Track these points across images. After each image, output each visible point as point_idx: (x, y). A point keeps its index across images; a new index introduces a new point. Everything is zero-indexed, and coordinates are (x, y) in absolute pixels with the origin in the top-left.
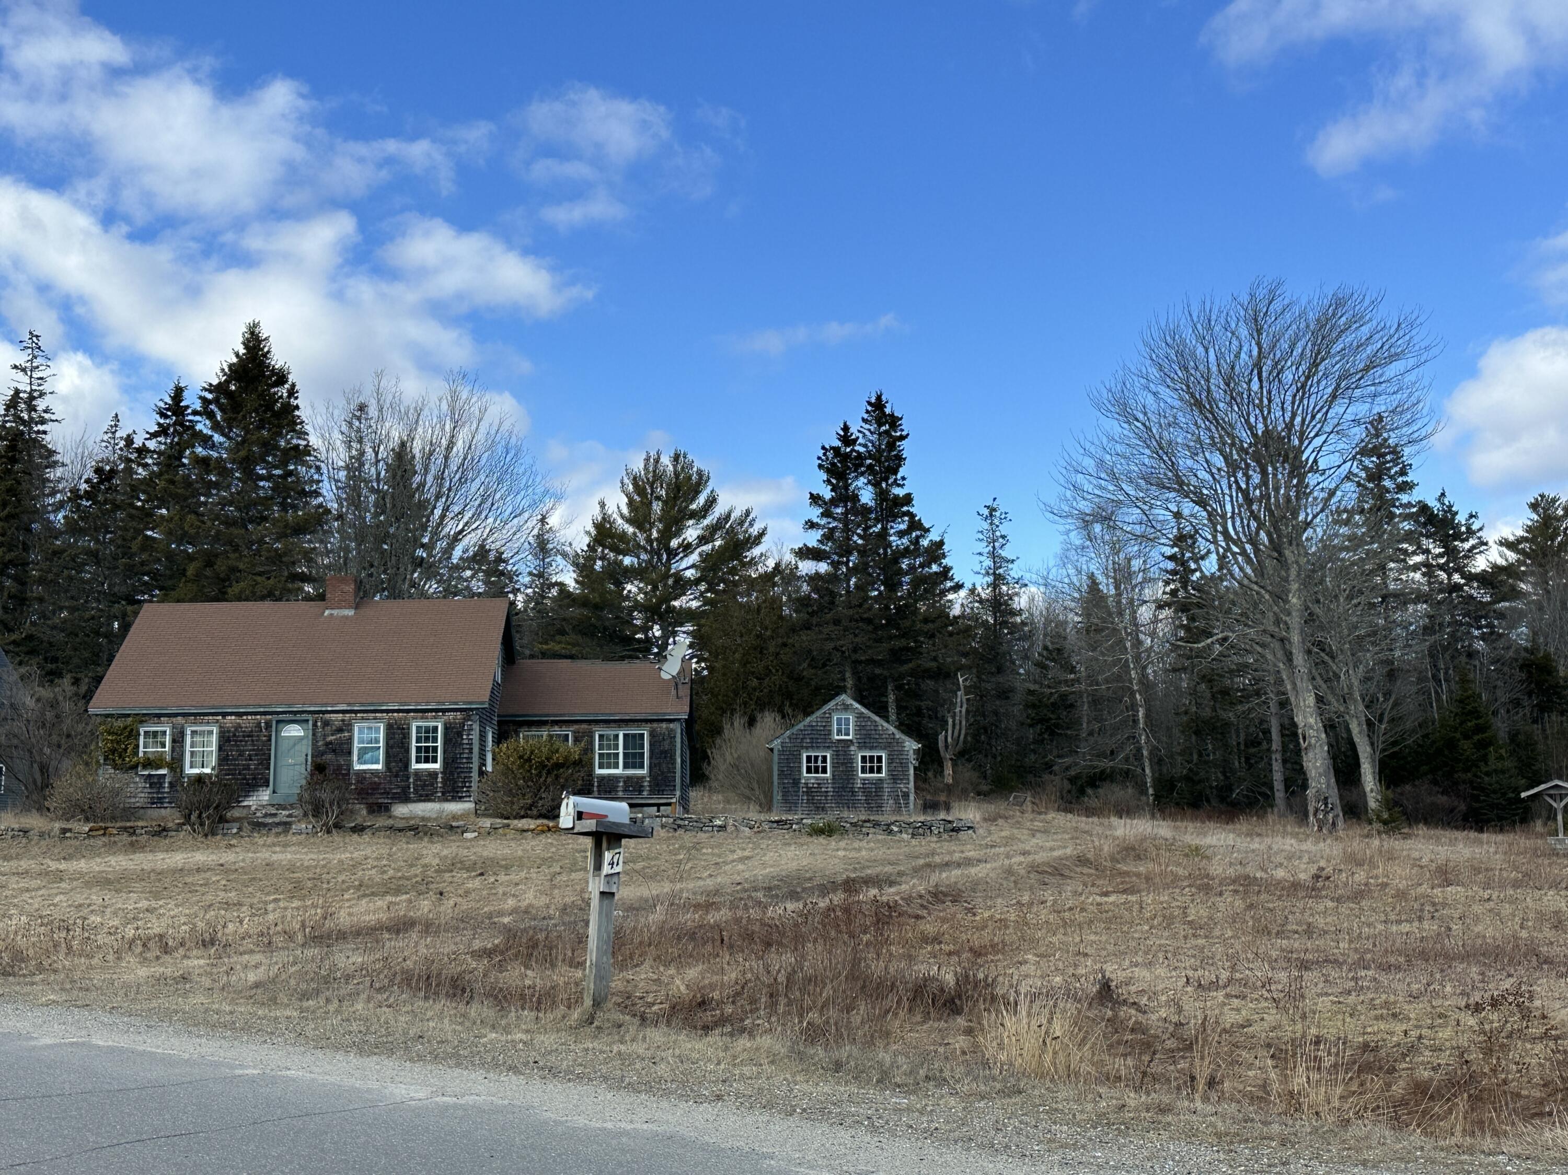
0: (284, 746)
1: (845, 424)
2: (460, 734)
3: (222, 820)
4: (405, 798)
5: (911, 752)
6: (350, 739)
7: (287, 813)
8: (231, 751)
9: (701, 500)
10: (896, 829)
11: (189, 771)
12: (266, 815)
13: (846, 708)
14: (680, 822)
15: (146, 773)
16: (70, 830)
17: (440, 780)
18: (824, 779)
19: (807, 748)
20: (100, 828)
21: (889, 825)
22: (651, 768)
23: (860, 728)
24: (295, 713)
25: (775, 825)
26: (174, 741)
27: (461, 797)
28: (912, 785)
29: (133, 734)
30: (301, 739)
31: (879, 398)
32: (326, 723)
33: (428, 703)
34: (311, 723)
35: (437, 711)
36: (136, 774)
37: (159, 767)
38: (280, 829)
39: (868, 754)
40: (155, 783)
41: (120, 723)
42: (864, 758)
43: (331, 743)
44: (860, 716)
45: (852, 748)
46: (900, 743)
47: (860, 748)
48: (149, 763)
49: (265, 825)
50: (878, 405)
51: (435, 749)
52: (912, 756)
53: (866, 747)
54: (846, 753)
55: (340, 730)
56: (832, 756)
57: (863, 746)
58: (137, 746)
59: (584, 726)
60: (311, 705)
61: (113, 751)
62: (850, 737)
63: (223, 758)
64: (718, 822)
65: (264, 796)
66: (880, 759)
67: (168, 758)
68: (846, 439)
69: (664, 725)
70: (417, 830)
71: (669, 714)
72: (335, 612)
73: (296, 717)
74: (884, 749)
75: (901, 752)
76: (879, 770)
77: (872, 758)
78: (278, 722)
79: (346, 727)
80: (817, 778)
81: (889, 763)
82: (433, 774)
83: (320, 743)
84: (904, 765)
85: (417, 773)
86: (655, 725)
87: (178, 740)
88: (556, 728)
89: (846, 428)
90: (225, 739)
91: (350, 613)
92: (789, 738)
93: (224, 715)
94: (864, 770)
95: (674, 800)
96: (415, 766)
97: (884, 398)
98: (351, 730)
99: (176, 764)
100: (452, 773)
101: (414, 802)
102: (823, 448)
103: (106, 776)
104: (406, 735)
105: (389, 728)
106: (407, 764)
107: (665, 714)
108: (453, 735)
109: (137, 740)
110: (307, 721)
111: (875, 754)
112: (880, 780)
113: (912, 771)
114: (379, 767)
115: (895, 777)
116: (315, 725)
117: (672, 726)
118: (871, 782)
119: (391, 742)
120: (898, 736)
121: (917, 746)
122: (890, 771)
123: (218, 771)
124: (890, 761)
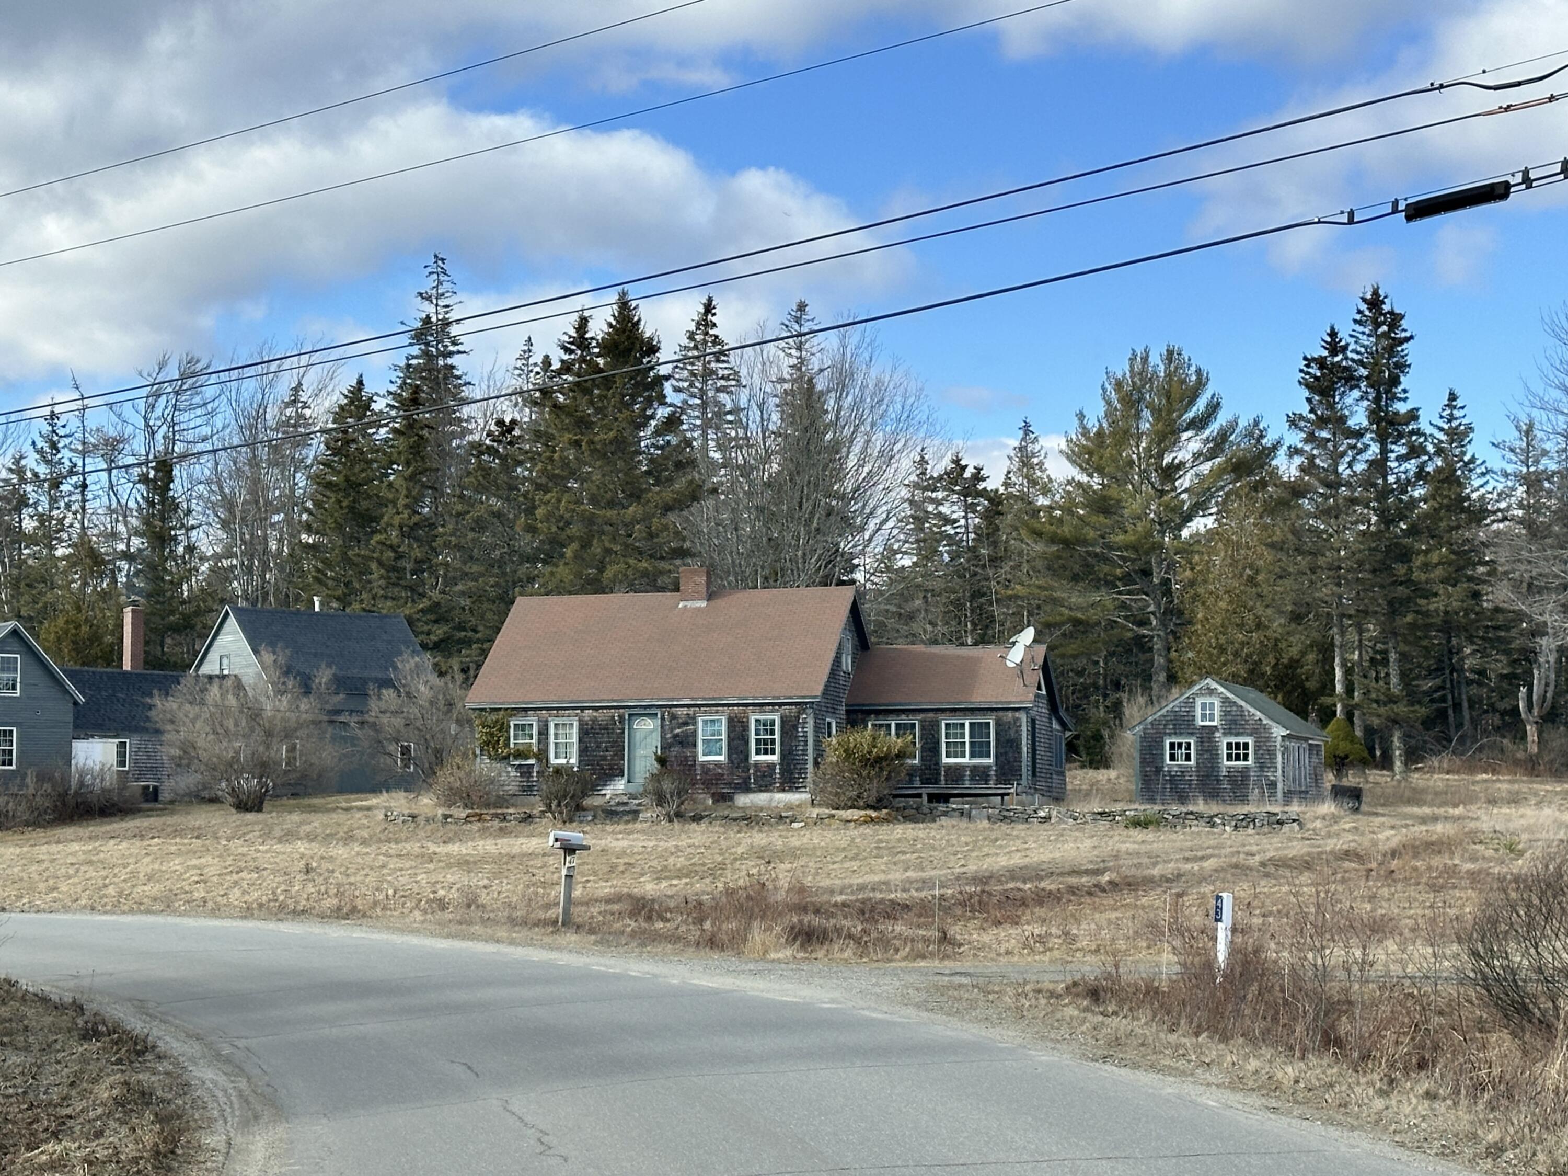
0: (638, 736)
1: (1332, 328)
2: (795, 727)
3: (579, 808)
4: (746, 788)
5: (1279, 738)
6: (694, 733)
7: (637, 802)
8: (590, 743)
9: (1200, 405)
10: (1218, 821)
11: (553, 761)
12: (618, 804)
13: (1211, 692)
14: (1006, 813)
15: (517, 763)
16: (451, 816)
17: (777, 771)
18: (1187, 767)
19: (1170, 734)
20: (476, 814)
21: (1212, 817)
22: (997, 757)
23: (1226, 714)
24: (645, 707)
25: (1098, 817)
26: (540, 733)
27: (797, 788)
28: (1279, 773)
29: (504, 728)
30: (652, 731)
31: (1376, 293)
32: (673, 717)
33: (765, 698)
34: (659, 716)
35: (773, 704)
36: (509, 764)
37: (527, 758)
38: (629, 817)
39: (1233, 740)
40: (525, 771)
41: (494, 717)
42: (1229, 745)
43: (677, 735)
44: (1225, 701)
45: (1217, 735)
46: (1266, 728)
47: (1225, 734)
48: (519, 755)
49: (616, 813)
50: (1375, 302)
51: (773, 742)
52: (1279, 744)
53: (1231, 734)
54: (1211, 739)
55: (686, 724)
56: (1196, 742)
57: (1228, 732)
58: (509, 738)
59: (931, 715)
60: (659, 700)
61: (487, 743)
62: (1214, 723)
63: (583, 751)
64: (1042, 814)
65: (619, 786)
66: (1246, 746)
67: (535, 750)
68: (1334, 347)
69: (1010, 714)
70: (750, 820)
71: (1014, 703)
72: (689, 604)
73: (647, 711)
74: (1250, 735)
75: (1268, 739)
76: (1246, 757)
77: (1238, 745)
78: (630, 715)
79: (692, 720)
80: (1179, 766)
81: (1256, 752)
82: (771, 766)
83: (669, 736)
84: (1271, 753)
85: (757, 765)
86: (1001, 714)
87: (543, 733)
88: (903, 717)
89: (1333, 334)
90: (584, 733)
91: (703, 604)
92: (1151, 723)
93: (583, 709)
94: (1229, 757)
95: (1012, 791)
96: (754, 758)
97: (1381, 292)
98: (695, 724)
99: (542, 755)
100: (789, 764)
101: (754, 792)
102: (1305, 358)
103: (484, 765)
104: (746, 728)
105: (730, 720)
106: (747, 757)
107: (1010, 703)
108: (790, 727)
109: (508, 732)
110: (656, 714)
111: (1242, 740)
112: (1247, 768)
113: (1279, 759)
114: (722, 758)
115: (1262, 765)
116: (663, 719)
117: (1017, 714)
118: (1237, 770)
119: (732, 735)
120: (1265, 722)
121: (1285, 732)
122: (1257, 758)
123: (580, 762)
124: (1257, 748)
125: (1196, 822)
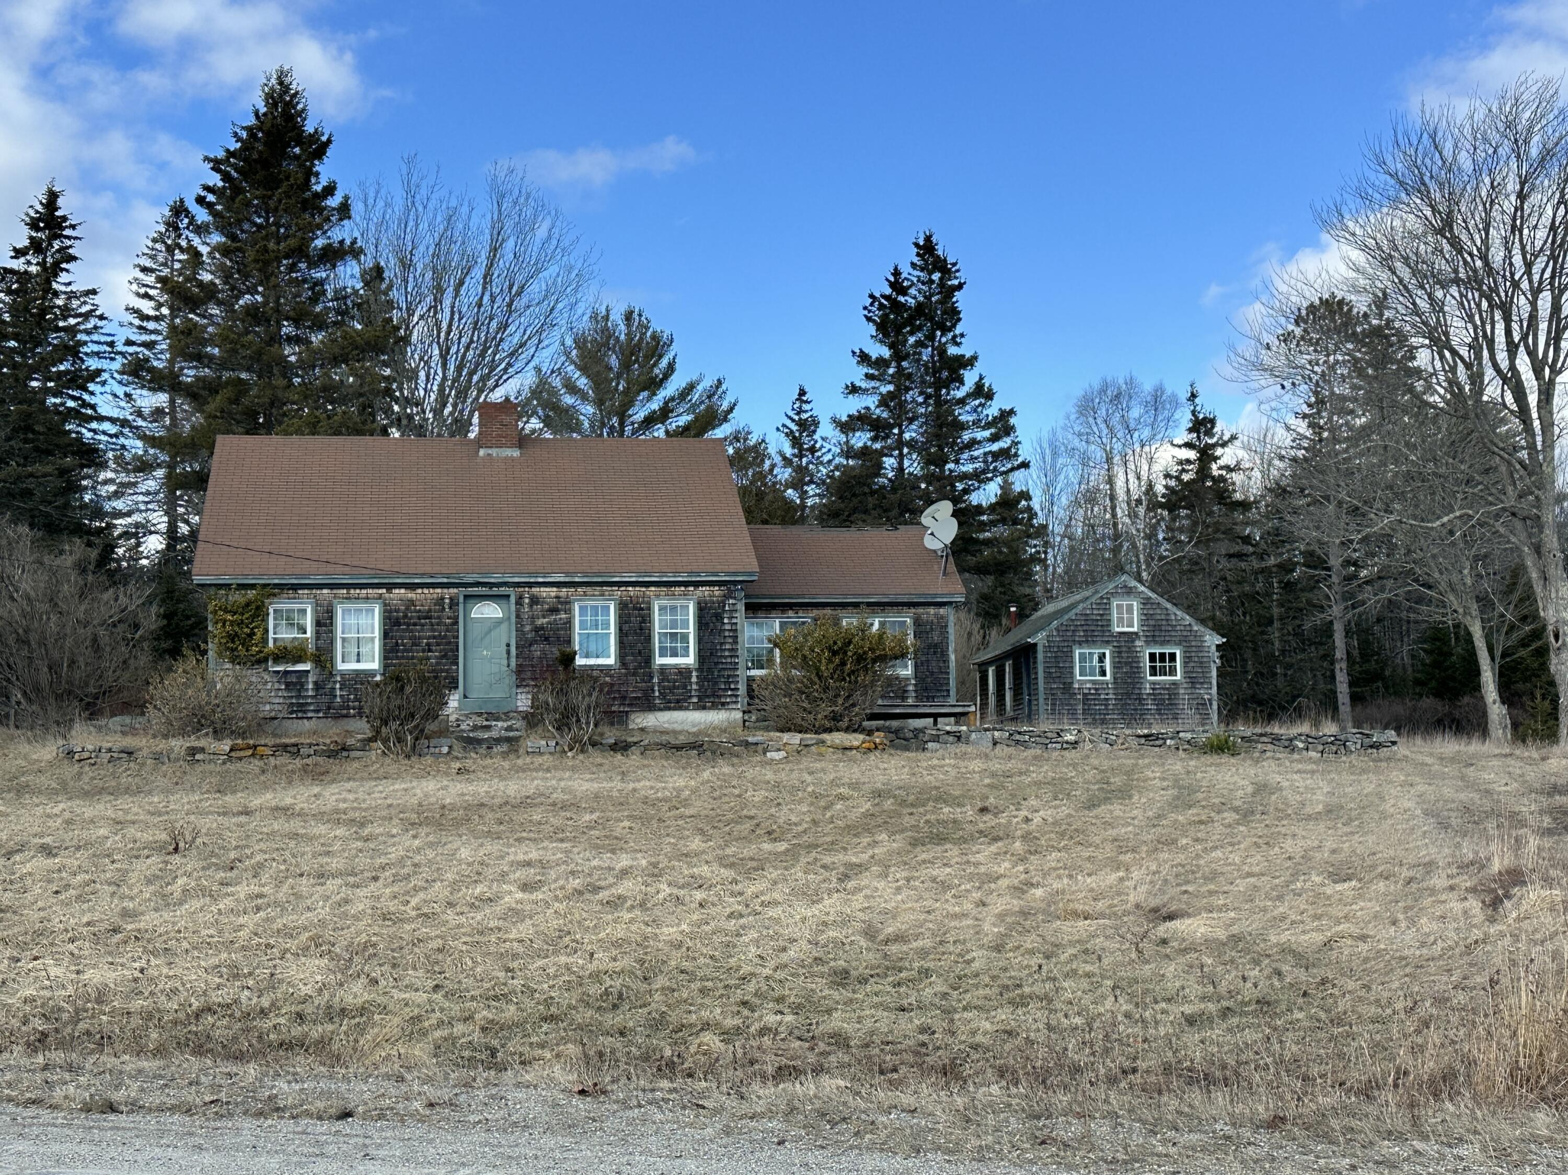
0: (476, 632)
1: (896, 269)
2: (719, 617)
3: (420, 734)
4: (649, 706)
5: (1214, 648)
6: (569, 623)
7: (505, 725)
8: (402, 638)
10: (1301, 745)
11: (342, 666)
12: (475, 728)
13: (1129, 591)
14: (1018, 737)
15: (280, 668)
16: (202, 750)
17: (694, 679)
18: (1102, 683)
19: (1079, 643)
20: (249, 747)
21: (1291, 740)
22: (916, 666)
23: (1146, 618)
24: (491, 585)
25: (1143, 741)
26: (318, 624)
27: (723, 704)
28: (1214, 690)
29: (259, 614)
30: (499, 622)
31: (928, 239)
32: (534, 600)
33: (676, 573)
34: (513, 599)
35: (686, 584)
36: (266, 670)
37: (299, 659)
38: (505, 747)
39: (1157, 651)
40: (294, 683)
41: (240, 597)
42: (1152, 657)
43: (542, 628)
44: (1146, 602)
45: (1138, 643)
46: (1199, 638)
47: (1147, 643)
48: (283, 655)
49: (479, 742)
50: (927, 247)
51: (685, 638)
52: (1215, 655)
53: (1155, 642)
54: (1131, 650)
55: (554, 610)
56: (1112, 653)
57: (1152, 639)
58: (267, 631)
59: (828, 611)
60: (515, 574)
61: (233, 637)
62: (1135, 629)
63: (390, 651)
64: (1069, 737)
65: (453, 701)
66: (1173, 657)
67: (311, 647)
69: (932, 611)
71: (942, 595)
72: (494, 452)
73: (491, 591)
74: (1179, 644)
75: (1200, 648)
76: (1173, 671)
77: (1162, 656)
78: (466, 597)
79: (564, 605)
80: (1094, 682)
81: (1185, 664)
82: (684, 672)
83: (528, 628)
84: (1203, 666)
85: (663, 669)
86: (920, 610)
87: (325, 623)
88: (791, 613)
89: (897, 273)
90: (392, 622)
91: (516, 453)
92: (1057, 629)
93: (390, 587)
94: (1153, 672)
95: (970, 709)
96: (659, 661)
97: (934, 239)
98: (569, 611)
99: (323, 656)
100: (710, 670)
101: (660, 710)
102: (872, 296)
104: (646, 619)
105: (623, 607)
106: (648, 660)
107: (936, 595)
108: (710, 617)
109: (265, 620)
110: (509, 596)
111: (1167, 650)
112: (1174, 683)
113: (1214, 673)
114: (611, 660)
115: (1193, 680)
116: (519, 602)
117: (942, 611)
118: (1163, 686)
119: (626, 627)
120: (1195, 628)
121: (1219, 640)
122: (1186, 673)
123: (386, 666)
124: (1187, 660)
125: (1270, 747)
